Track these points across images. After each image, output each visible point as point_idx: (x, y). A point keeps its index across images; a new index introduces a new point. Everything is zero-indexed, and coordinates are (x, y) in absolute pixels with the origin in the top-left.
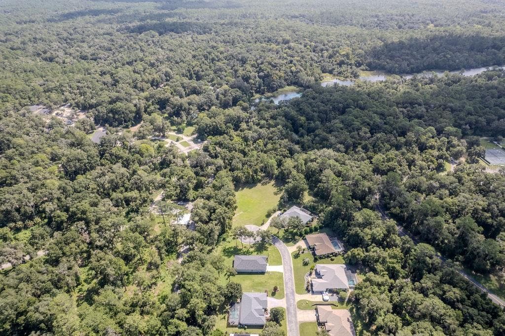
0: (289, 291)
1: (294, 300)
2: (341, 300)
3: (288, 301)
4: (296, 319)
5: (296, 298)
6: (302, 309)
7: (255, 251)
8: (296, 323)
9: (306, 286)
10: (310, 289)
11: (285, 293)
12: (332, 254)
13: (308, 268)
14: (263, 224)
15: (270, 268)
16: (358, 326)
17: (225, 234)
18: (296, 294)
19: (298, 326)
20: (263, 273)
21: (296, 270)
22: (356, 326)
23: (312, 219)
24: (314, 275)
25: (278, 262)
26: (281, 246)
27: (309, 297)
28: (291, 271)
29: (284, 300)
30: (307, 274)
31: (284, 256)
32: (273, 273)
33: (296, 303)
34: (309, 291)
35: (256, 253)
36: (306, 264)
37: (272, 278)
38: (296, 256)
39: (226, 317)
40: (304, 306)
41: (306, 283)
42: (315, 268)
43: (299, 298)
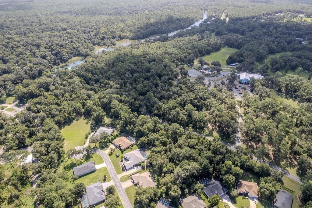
0: (113, 175)
1: (117, 178)
2: (143, 168)
3: (114, 180)
4: (122, 188)
5: (118, 177)
6: (124, 182)
7: (85, 161)
8: (123, 190)
9: (121, 168)
10: (124, 169)
11: (111, 177)
12: (130, 146)
13: (120, 158)
14: (84, 144)
15: (98, 167)
16: (155, 177)
17: (62, 158)
18: (118, 175)
19: (124, 191)
20: (94, 171)
21: (113, 162)
22: (154, 178)
23: (114, 131)
24: (124, 161)
25: (101, 162)
26: (100, 152)
27: (125, 173)
28: (111, 164)
29: (112, 181)
30: (120, 162)
31: (103, 157)
32: (100, 169)
33: (119, 180)
34: (124, 170)
35: (86, 162)
36: (118, 157)
37: (100, 172)
38: (111, 154)
39: (80, 206)
40: (123, 179)
41: (121, 166)
42: (124, 157)
43: (119, 176)
